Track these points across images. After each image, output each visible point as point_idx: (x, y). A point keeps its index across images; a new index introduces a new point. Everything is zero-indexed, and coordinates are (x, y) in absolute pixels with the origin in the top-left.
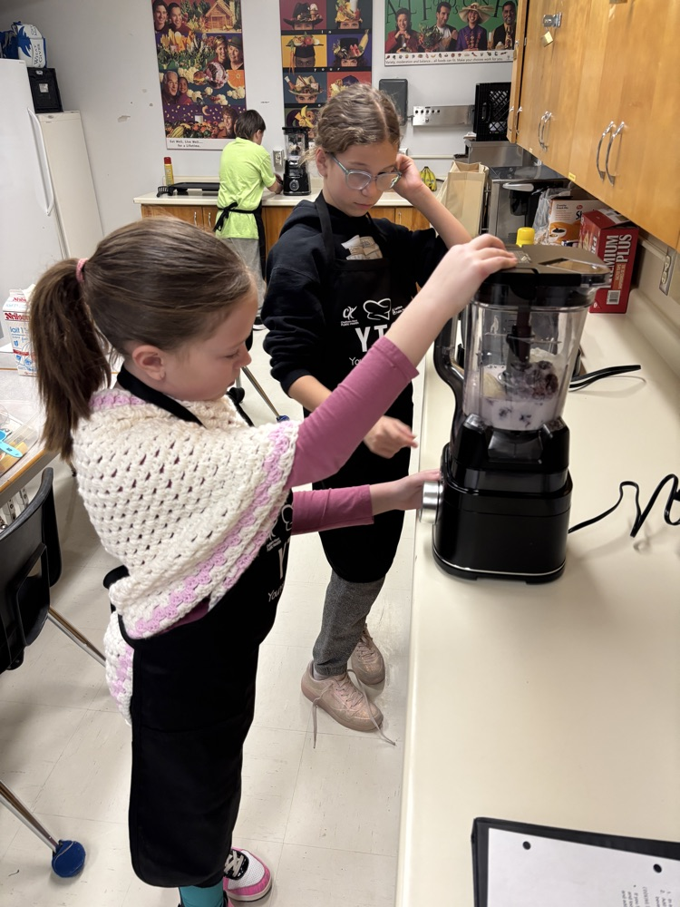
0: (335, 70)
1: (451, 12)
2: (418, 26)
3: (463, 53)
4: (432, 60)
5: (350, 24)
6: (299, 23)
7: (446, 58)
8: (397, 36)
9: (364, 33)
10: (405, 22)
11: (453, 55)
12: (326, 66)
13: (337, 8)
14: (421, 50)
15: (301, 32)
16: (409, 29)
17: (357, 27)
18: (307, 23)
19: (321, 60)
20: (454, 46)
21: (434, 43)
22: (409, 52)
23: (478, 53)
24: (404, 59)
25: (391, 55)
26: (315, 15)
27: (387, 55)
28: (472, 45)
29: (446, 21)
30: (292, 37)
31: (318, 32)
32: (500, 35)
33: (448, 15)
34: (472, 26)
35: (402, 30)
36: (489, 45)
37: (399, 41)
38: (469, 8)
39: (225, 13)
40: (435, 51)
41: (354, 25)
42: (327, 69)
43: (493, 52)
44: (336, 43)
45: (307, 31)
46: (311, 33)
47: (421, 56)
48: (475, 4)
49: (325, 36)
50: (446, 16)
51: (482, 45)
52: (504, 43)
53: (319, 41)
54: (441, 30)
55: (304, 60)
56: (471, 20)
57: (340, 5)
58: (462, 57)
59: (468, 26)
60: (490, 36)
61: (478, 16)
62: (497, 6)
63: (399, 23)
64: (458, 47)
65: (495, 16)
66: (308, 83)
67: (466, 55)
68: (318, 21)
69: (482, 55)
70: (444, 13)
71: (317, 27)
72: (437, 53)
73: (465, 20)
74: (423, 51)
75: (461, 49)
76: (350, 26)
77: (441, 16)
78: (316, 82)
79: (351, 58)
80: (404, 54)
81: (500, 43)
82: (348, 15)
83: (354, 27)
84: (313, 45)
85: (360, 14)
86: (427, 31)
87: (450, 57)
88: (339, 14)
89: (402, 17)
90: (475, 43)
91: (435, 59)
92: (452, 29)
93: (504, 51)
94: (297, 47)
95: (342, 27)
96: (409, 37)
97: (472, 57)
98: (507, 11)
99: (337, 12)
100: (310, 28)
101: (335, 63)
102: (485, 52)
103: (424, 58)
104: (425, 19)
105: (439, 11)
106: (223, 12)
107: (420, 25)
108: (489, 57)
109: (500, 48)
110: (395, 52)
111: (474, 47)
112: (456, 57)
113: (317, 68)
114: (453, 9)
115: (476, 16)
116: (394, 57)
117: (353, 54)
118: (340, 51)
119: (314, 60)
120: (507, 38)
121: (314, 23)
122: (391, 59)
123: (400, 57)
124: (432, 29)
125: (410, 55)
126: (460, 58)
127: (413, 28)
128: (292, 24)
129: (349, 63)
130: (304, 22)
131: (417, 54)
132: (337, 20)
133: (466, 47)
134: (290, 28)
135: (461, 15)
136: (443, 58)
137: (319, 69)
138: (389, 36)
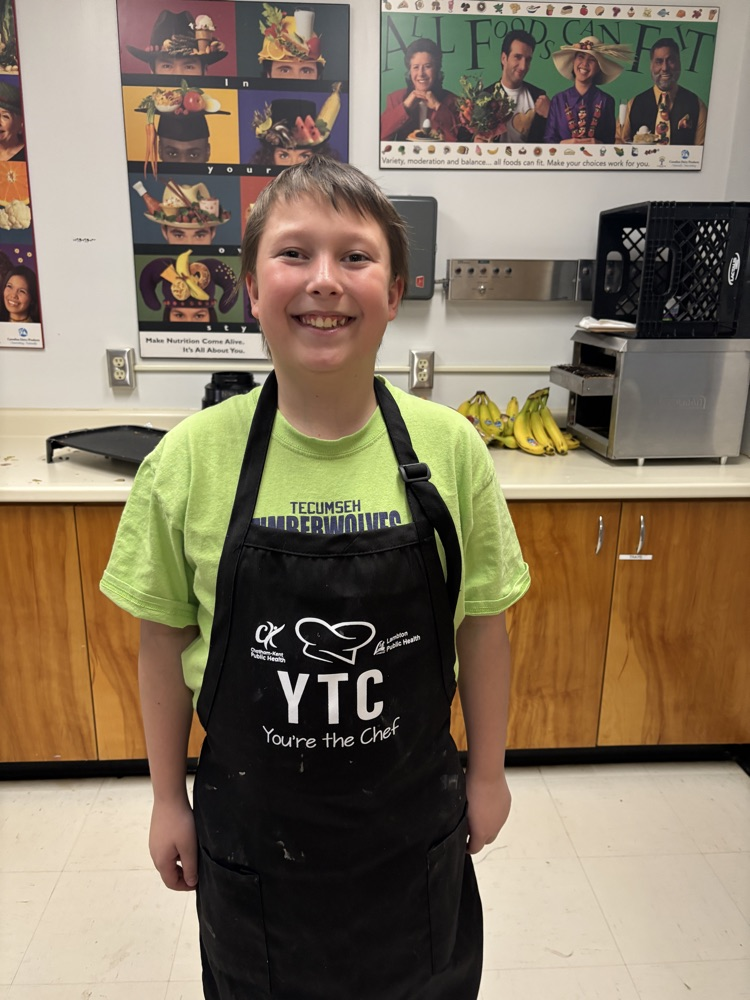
0: (259, 172)
1: (535, 56)
2: (459, 83)
3: (561, 147)
4: (490, 160)
5: (296, 68)
6: (166, 59)
7: (522, 158)
8: (408, 102)
9: (331, 92)
10: (428, 72)
11: (538, 152)
12: (237, 161)
13: (263, 29)
14: (464, 136)
15: (173, 81)
16: (436, 88)
17: (313, 76)
18: (189, 61)
19: (225, 148)
20: (540, 131)
21: (494, 123)
22: (437, 140)
23: (594, 148)
24: (424, 154)
25: (396, 145)
26: (209, 42)
27: (385, 144)
28: (582, 131)
29: (523, 73)
30: (149, 90)
31: (216, 83)
32: (643, 112)
33: (528, 60)
34: (581, 89)
35: (419, 91)
36: (620, 133)
37: (414, 114)
38: (576, 48)
40: (496, 140)
41: (305, 70)
42: (239, 170)
43: (627, 148)
44: (262, 109)
45: (188, 78)
47: (463, 151)
48: (590, 39)
49: (235, 92)
50: (522, 65)
51: (604, 133)
52: (652, 129)
53: (219, 103)
54: (512, 94)
55: (182, 146)
56: (580, 74)
57: (271, 21)
58: (559, 156)
59: (574, 88)
60: (623, 113)
61: (597, 67)
62: (640, 48)
63: (413, 73)
64: (551, 132)
65: (635, 69)
66: (192, 198)
67: (567, 151)
68: (217, 55)
69: (603, 153)
70: (518, 57)
71: (213, 71)
72: (502, 146)
73: (566, 74)
74: (470, 139)
75: (557, 140)
76: (296, 73)
77: (512, 62)
79: (298, 147)
80: (424, 145)
81: (643, 130)
82: (289, 45)
83: (304, 76)
84: (204, 112)
85: (319, 47)
86: (478, 94)
87: (530, 156)
88: (267, 43)
89: (420, 58)
90: (587, 127)
91: (495, 157)
92: (536, 93)
93: (652, 147)
94: (164, 115)
95: (275, 74)
96: (437, 106)
97: (580, 157)
98: (660, 61)
99: (263, 37)
100: (195, 72)
101: (259, 157)
102: (610, 148)
103: (472, 155)
104: (475, 66)
105: (506, 49)
107: (463, 81)
108: (618, 159)
109: (644, 140)
110: (403, 138)
111: (586, 135)
112: (546, 156)
113: (214, 165)
114: (540, 49)
115: (592, 66)
116: (402, 149)
117: (303, 137)
118: (272, 129)
119: (207, 146)
120: (659, 119)
121: (205, 60)
122: (395, 153)
123: (417, 151)
124: (490, 90)
125: (440, 146)
126: (555, 158)
127: (445, 86)
128: (151, 59)
129: (294, 159)
130: (179, 56)
131: (455, 146)
132: (262, 56)
133: (568, 136)
134: (146, 69)
135: (559, 63)
136: (515, 156)
137: (220, 168)
138: (389, 102)
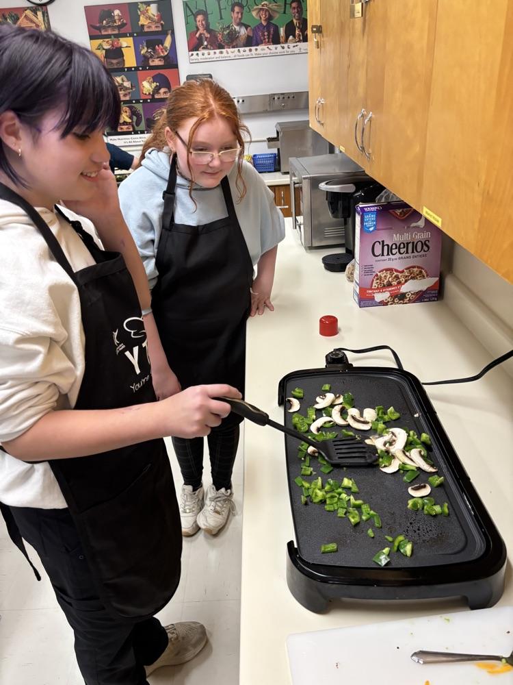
0: (144, 69)
1: (244, 12)
2: (216, 26)
3: (259, 48)
4: (232, 56)
5: (153, 26)
6: (105, 28)
7: (245, 53)
8: (197, 35)
9: (167, 34)
10: (204, 22)
11: (250, 50)
12: (135, 65)
13: (139, 13)
14: (221, 47)
15: (108, 36)
16: (207, 29)
17: (160, 29)
18: (113, 28)
19: (130, 60)
20: (250, 42)
21: (231, 40)
22: (211, 49)
23: (272, 47)
24: (206, 56)
25: (195, 53)
26: (120, 20)
27: (191, 53)
28: (267, 40)
29: (240, 19)
30: (100, 41)
31: (124, 35)
32: (290, 30)
33: (242, 14)
34: (264, 23)
35: (201, 30)
36: (282, 40)
37: (200, 40)
38: (260, 7)
39: (34, 23)
40: (234, 47)
41: (157, 27)
42: (137, 69)
43: (286, 46)
44: (142, 44)
45: (114, 35)
46: (118, 36)
47: (221, 53)
48: (265, 2)
49: (132, 38)
50: (240, 16)
51: (276, 40)
52: (294, 36)
53: (126, 43)
54: (237, 28)
55: (114, 61)
56: (263, 17)
57: (142, 9)
59: (261, 23)
60: (282, 31)
61: (269, 13)
62: (285, 4)
63: (198, 23)
64: (254, 42)
65: (285, 13)
66: (121, 82)
67: (262, 49)
68: (123, 25)
69: (276, 48)
70: (238, 13)
71: (122, 31)
72: (236, 49)
73: (257, 18)
75: (257, 45)
76: (153, 29)
77: (236, 15)
78: (128, 80)
79: (158, 58)
80: (206, 52)
81: (291, 37)
82: (150, 18)
83: (157, 29)
84: (121, 47)
85: (161, 17)
86: (224, 29)
87: (248, 52)
88: (141, 18)
89: (200, 18)
90: (269, 38)
91: (234, 54)
92: (247, 27)
93: (295, 44)
94: (106, 50)
95: (146, 30)
96: (209, 36)
97: (267, 51)
98: (294, 8)
99: (140, 16)
100: (116, 32)
101: (143, 63)
102: (279, 46)
103: (225, 54)
104: (221, 18)
105: (233, 10)
106: (32, 21)
107: (217, 25)
108: (283, 50)
109: (292, 41)
110: (197, 50)
111: (269, 42)
112: (254, 52)
113: (127, 68)
114: (246, 8)
115: (267, 14)
116: (197, 54)
117: (159, 53)
118: (147, 51)
119: (124, 61)
120: (297, 32)
121: (119, 27)
122: (195, 56)
123: (203, 54)
124: (229, 27)
125: (212, 52)
126: (258, 52)
127: (211, 28)
128: (99, 29)
129: (157, 62)
130: (109, 26)
131: (218, 51)
132: (140, 23)
133: (261, 43)
134: (97, 33)
135: (254, 14)
136: (242, 53)
137: (129, 69)
138: (190, 36)
